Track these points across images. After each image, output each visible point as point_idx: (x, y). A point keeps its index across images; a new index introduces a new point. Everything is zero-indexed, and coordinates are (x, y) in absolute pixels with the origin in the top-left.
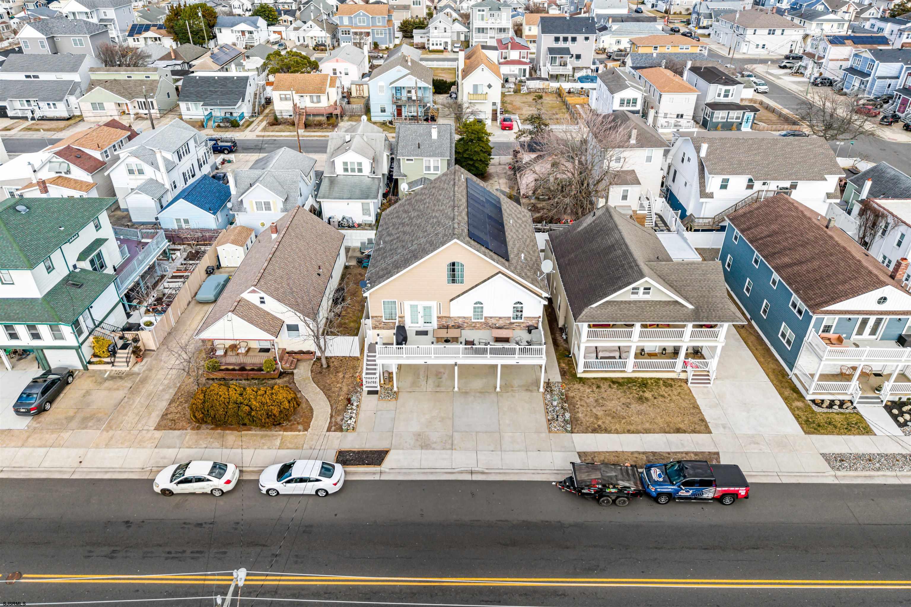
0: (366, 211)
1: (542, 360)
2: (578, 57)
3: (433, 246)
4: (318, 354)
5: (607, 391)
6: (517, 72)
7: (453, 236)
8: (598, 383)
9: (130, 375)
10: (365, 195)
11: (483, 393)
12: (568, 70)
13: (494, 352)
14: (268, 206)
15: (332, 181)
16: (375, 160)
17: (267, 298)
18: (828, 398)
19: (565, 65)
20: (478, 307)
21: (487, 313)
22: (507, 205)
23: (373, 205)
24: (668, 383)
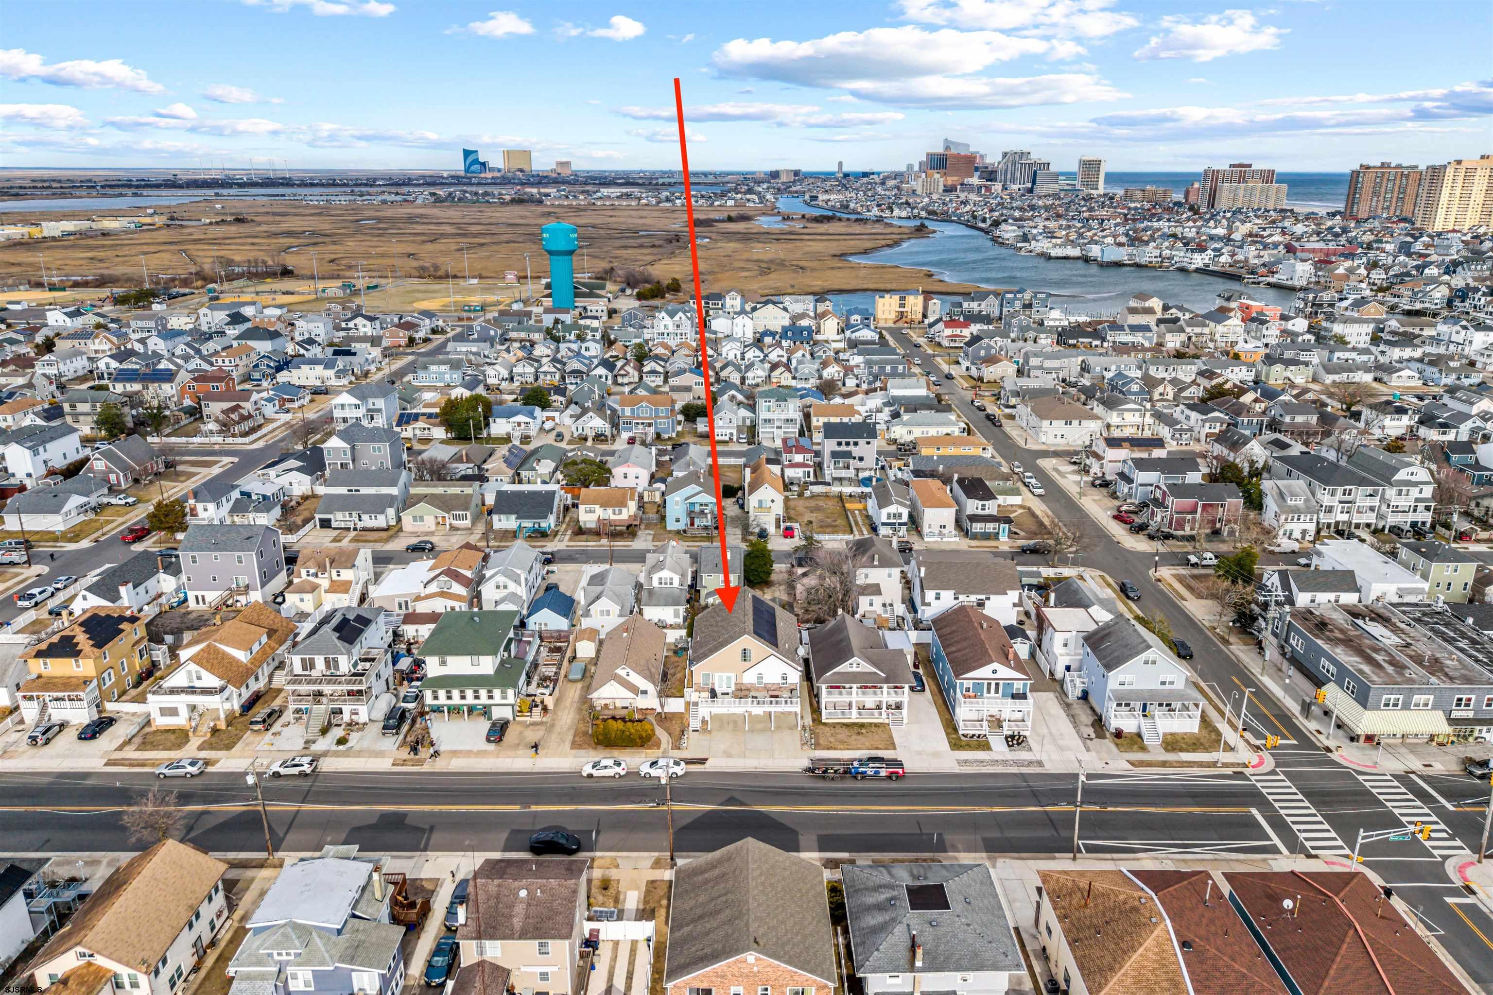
0: (676, 615)
1: (797, 709)
2: (861, 459)
3: (732, 639)
4: (659, 710)
5: (838, 730)
6: (801, 475)
7: (744, 633)
8: (834, 725)
9: (542, 723)
10: (675, 603)
11: (763, 731)
12: (851, 473)
13: (769, 703)
14: (608, 613)
15: (651, 592)
16: (683, 576)
17: (631, 673)
18: (971, 733)
19: (848, 468)
20: (760, 677)
21: (765, 681)
22: (780, 612)
23: (682, 610)
24: (877, 725)
